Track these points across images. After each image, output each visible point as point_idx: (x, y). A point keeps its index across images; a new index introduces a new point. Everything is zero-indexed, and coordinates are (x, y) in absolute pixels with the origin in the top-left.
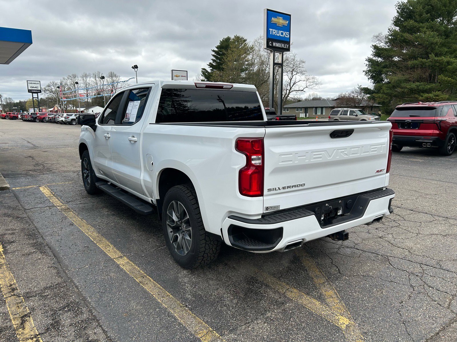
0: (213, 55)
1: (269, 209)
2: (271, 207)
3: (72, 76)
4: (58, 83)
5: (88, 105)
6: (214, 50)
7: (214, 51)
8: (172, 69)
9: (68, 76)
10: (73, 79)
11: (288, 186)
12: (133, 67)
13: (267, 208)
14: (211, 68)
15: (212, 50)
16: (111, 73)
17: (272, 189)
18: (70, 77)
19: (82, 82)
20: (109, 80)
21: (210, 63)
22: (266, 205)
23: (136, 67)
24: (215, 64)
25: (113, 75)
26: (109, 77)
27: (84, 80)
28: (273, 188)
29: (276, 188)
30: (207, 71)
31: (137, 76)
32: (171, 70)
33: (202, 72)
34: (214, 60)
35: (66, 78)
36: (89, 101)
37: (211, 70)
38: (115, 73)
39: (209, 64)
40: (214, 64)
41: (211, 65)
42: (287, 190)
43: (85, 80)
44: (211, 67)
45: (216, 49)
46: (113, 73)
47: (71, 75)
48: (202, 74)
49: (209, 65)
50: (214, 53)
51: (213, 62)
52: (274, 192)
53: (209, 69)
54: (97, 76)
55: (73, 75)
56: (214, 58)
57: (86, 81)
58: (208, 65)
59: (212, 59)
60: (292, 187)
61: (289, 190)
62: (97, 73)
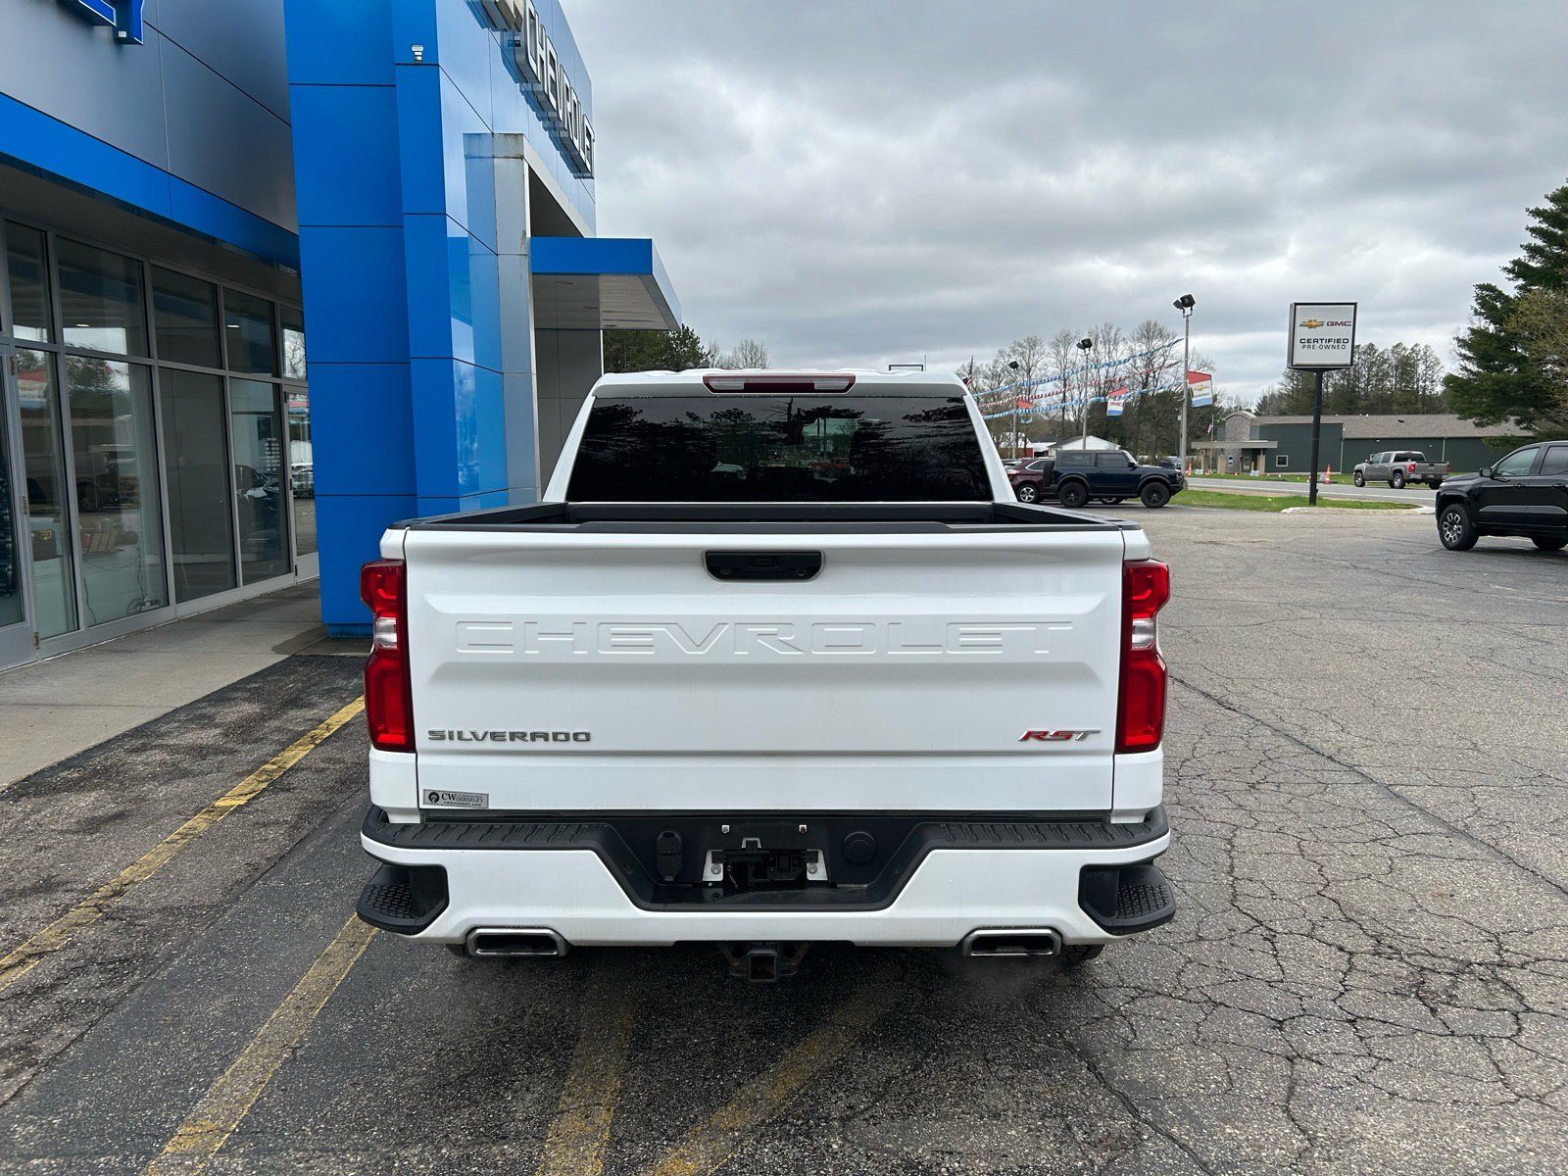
0: (1533, 230)
1: (441, 800)
2: (452, 796)
3: (1025, 344)
4: (984, 368)
5: (1067, 432)
6: (1537, 209)
7: (1537, 213)
8: (1293, 302)
9: (1013, 345)
10: (1028, 352)
11: (512, 730)
12: (1177, 304)
13: (434, 793)
14: (1521, 282)
15: (1527, 210)
16: (1149, 324)
17: (447, 734)
18: (1021, 345)
19: (1054, 360)
20: (1138, 348)
21: (1516, 263)
22: (429, 784)
23: (1187, 302)
24: (1539, 265)
25: (1154, 332)
26: (1138, 340)
27: (1058, 352)
28: (451, 729)
29: (460, 734)
30: (1500, 295)
31: (1187, 335)
32: (1291, 305)
33: (1478, 297)
34: (1533, 251)
35: (1008, 350)
36: (1066, 417)
37: (1520, 288)
38: (1161, 326)
39: (1510, 266)
40: (1533, 264)
41: (1519, 270)
42: (508, 745)
43: (1063, 352)
44: (1518, 276)
45: (1549, 206)
46: (1155, 325)
47: (1022, 341)
48: (1477, 307)
49: (1510, 271)
50: (1535, 222)
51: (1532, 257)
52: (456, 744)
53: (1510, 288)
54: (1101, 339)
55: (1029, 340)
56: (1539, 243)
57: (1066, 355)
58: (1505, 269)
59: (1525, 244)
60: (533, 739)
61: (518, 745)
62: (1103, 328)
